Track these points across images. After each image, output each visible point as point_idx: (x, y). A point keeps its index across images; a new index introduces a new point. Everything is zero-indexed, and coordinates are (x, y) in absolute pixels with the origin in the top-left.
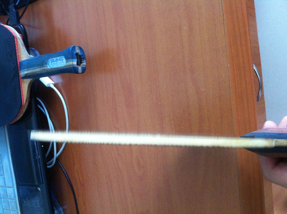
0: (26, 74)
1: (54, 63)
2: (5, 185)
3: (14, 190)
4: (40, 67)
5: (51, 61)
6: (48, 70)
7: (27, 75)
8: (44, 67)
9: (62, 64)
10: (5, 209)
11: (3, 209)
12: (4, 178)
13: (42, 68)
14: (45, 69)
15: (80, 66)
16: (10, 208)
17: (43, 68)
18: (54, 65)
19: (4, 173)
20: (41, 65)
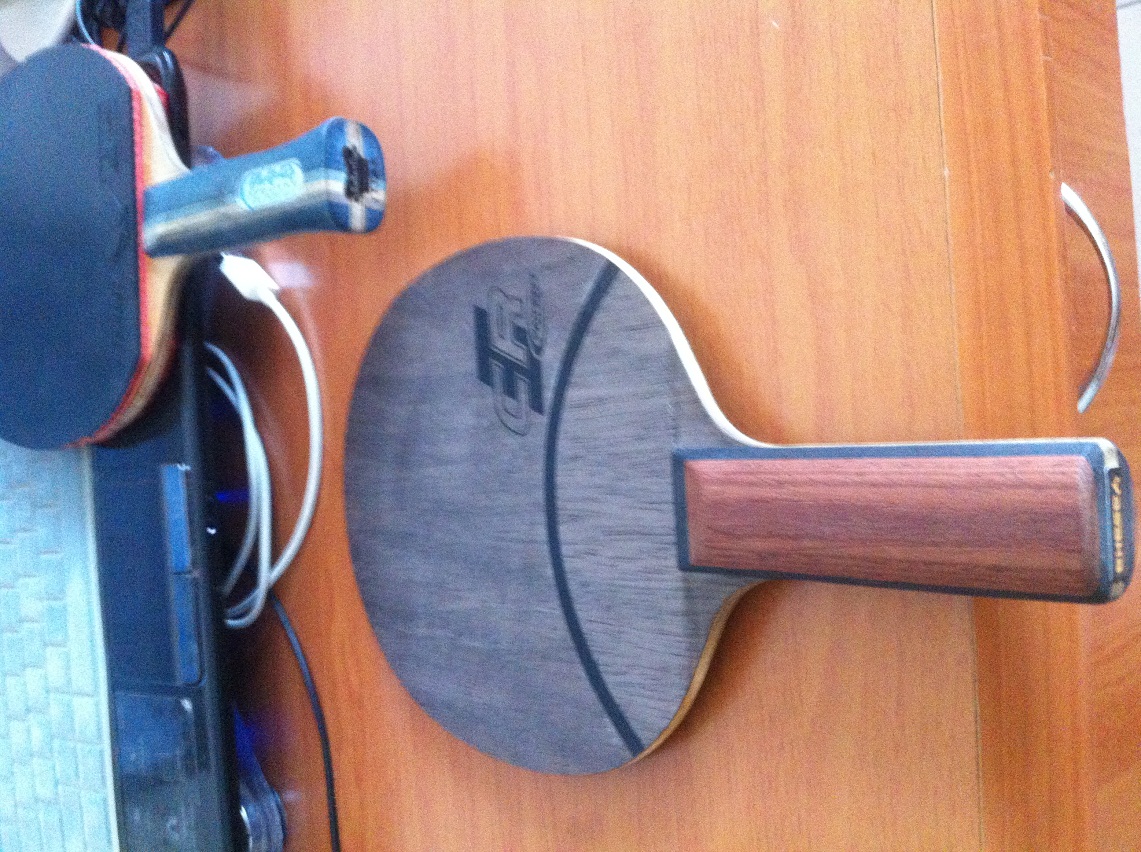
0: (163, 237)
1: (262, 187)
3: (97, 705)
4: (212, 207)
6: (236, 218)
8: (224, 203)
9: (288, 190)
10: (62, 783)
12: (67, 655)
13: (216, 211)
15: (357, 200)
18: (259, 194)
19: (66, 638)
20: (213, 198)
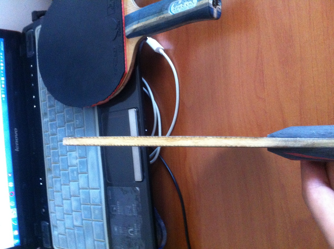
0: (135, 29)
1: (179, 6)
2: (89, 187)
3: (100, 192)
4: (157, 16)
5: (174, 4)
6: (167, 18)
7: (136, 31)
8: (163, 14)
9: (191, 5)
10: (85, 220)
11: (83, 220)
12: (88, 177)
13: (159, 17)
14: (163, 18)
15: (215, 8)
16: (91, 218)
17: (162, 16)
18: (178, 9)
19: (87, 171)
20: (158, 13)
